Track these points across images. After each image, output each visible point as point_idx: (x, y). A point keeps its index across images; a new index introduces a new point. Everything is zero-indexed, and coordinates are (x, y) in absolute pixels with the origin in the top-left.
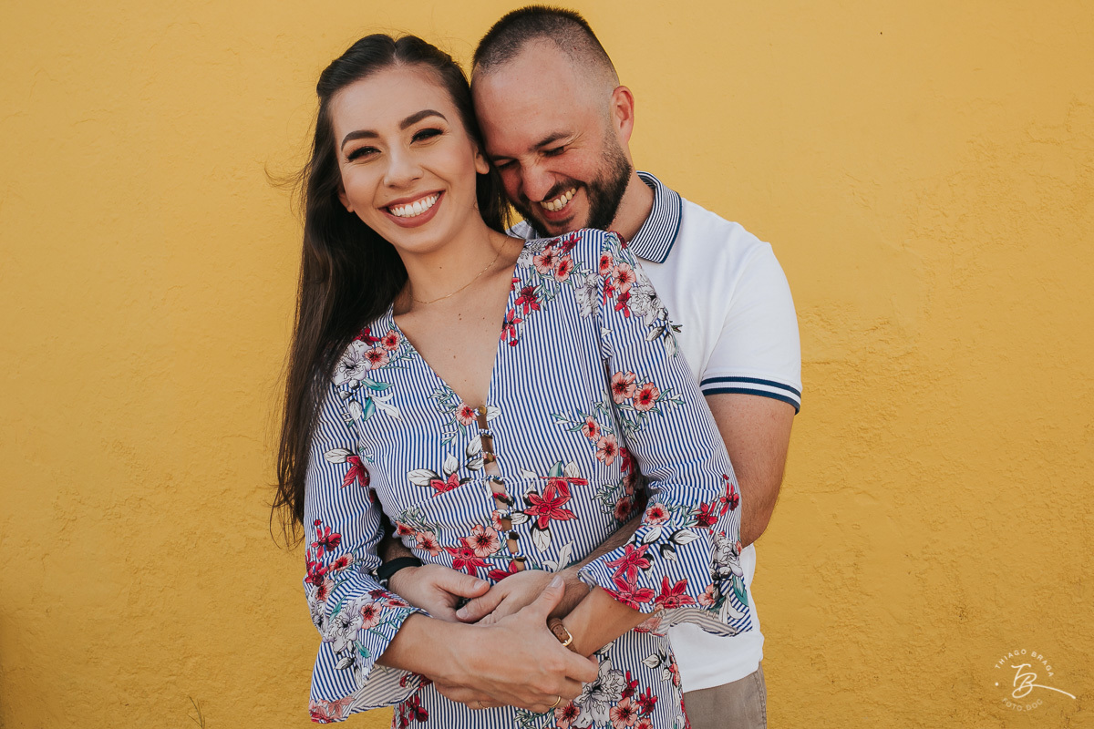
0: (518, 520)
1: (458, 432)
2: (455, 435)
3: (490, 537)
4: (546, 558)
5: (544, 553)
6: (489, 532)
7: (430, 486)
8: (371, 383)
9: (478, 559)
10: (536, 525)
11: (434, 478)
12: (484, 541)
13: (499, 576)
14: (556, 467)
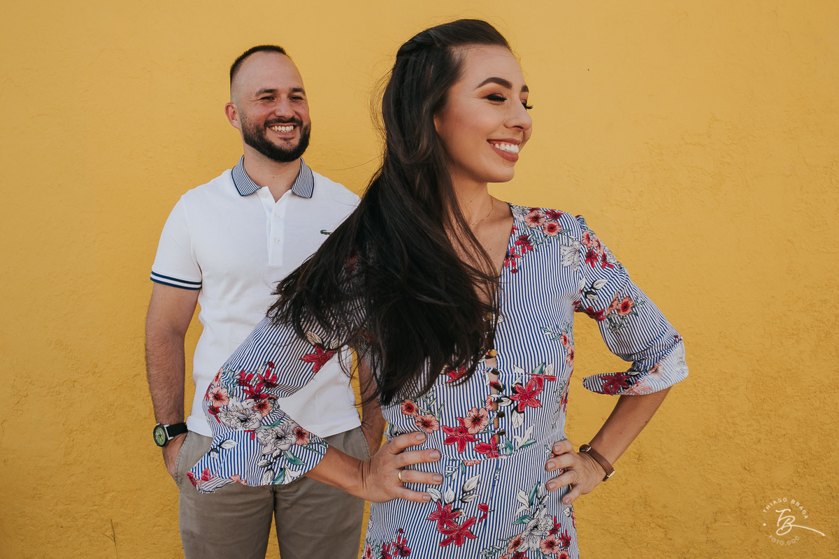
3: (482, 417)
12: (477, 420)
13: (482, 448)
14: (540, 366)
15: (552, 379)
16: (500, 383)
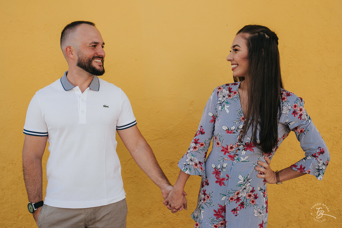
0: (241, 147)
3: (234, 147)
5: (242, 155)
6: (234, 146)
7: (226, 131)
8: (226, 101)
9: (228, 151)
10: (244, 149)
11: (228, 129)
12: (231, 148)
13: (230, 156)
16: (242, 140)
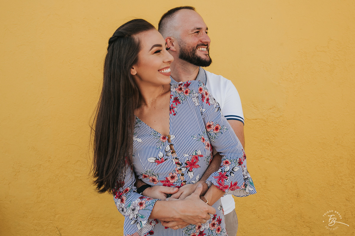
0: (184, 170)
1: (161, 144)
2: (160, 146)
3: (175, 176)
4: (193, 180)
5: (192, 179)
6: (174, 174)
7: (155, 162)
9: (171, 183)
10: (189, 170)
11: (156, 160)
14: (195, 152)
15: (201, 156)
16: (180, 162)
